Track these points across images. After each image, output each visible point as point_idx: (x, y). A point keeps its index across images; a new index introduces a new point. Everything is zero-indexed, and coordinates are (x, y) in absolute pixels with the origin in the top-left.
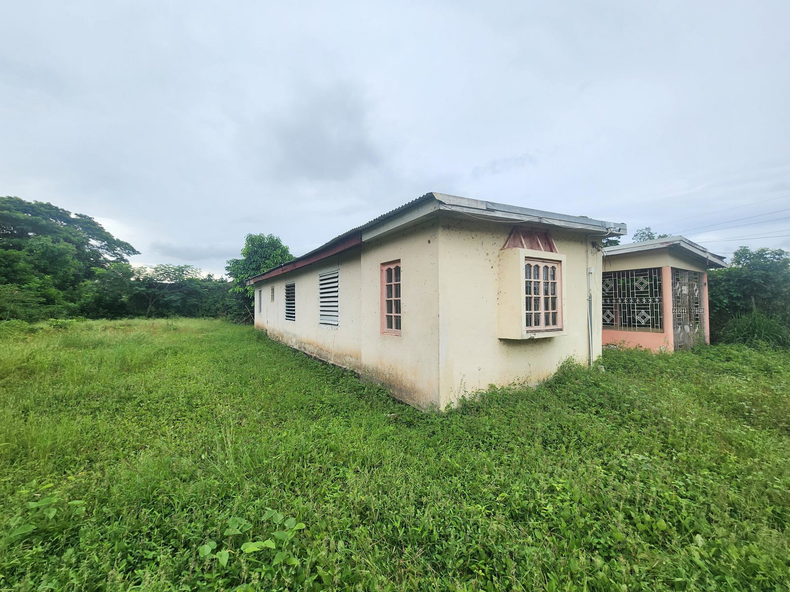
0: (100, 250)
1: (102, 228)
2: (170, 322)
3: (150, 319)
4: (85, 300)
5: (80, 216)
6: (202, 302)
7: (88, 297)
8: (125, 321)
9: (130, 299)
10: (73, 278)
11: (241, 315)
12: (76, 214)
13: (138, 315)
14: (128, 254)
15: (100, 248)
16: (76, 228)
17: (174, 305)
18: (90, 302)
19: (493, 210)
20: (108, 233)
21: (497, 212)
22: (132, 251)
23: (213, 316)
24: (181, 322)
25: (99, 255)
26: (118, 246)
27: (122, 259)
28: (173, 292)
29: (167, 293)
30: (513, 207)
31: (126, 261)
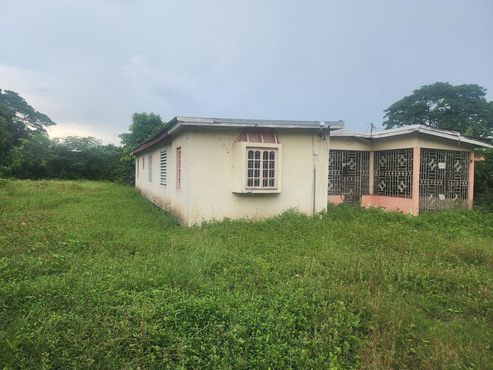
0: (24, 122)
1: (25, 102)
2: (76, 183)
3: (62, 181)
4: (15, 164)
5: (8, 92)
6: (103, 168)
7: (17, 163)
8: (43, 181)
9: (48, 164)
10: (5, 146)
11: (129, 179)
12: (5, 91)
13: (54, 177)
14: (46, 125)
15: (24, 119)
16: (6, 103)
17: (81, 170)
18: (19, 166)
19: (218, 123)
20: (30, 107)
21: (222, 123)
22: (49, 122)
23: (110, 180)
24: (85, 183)
25: (23, 126)
26: (38, 118)
27: (42, 129)
28: (80, 160)
29: (75, 160)
30: (234, 120)
31: (45, 131)
